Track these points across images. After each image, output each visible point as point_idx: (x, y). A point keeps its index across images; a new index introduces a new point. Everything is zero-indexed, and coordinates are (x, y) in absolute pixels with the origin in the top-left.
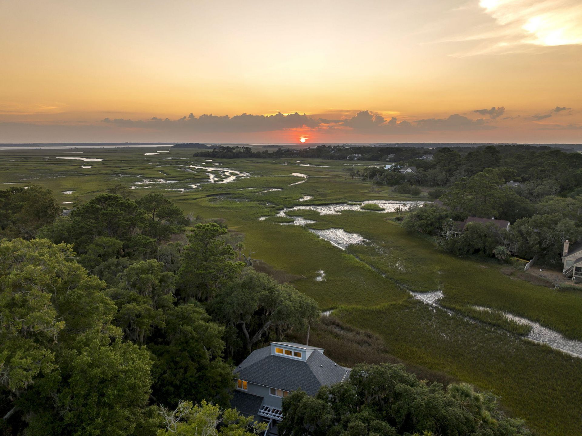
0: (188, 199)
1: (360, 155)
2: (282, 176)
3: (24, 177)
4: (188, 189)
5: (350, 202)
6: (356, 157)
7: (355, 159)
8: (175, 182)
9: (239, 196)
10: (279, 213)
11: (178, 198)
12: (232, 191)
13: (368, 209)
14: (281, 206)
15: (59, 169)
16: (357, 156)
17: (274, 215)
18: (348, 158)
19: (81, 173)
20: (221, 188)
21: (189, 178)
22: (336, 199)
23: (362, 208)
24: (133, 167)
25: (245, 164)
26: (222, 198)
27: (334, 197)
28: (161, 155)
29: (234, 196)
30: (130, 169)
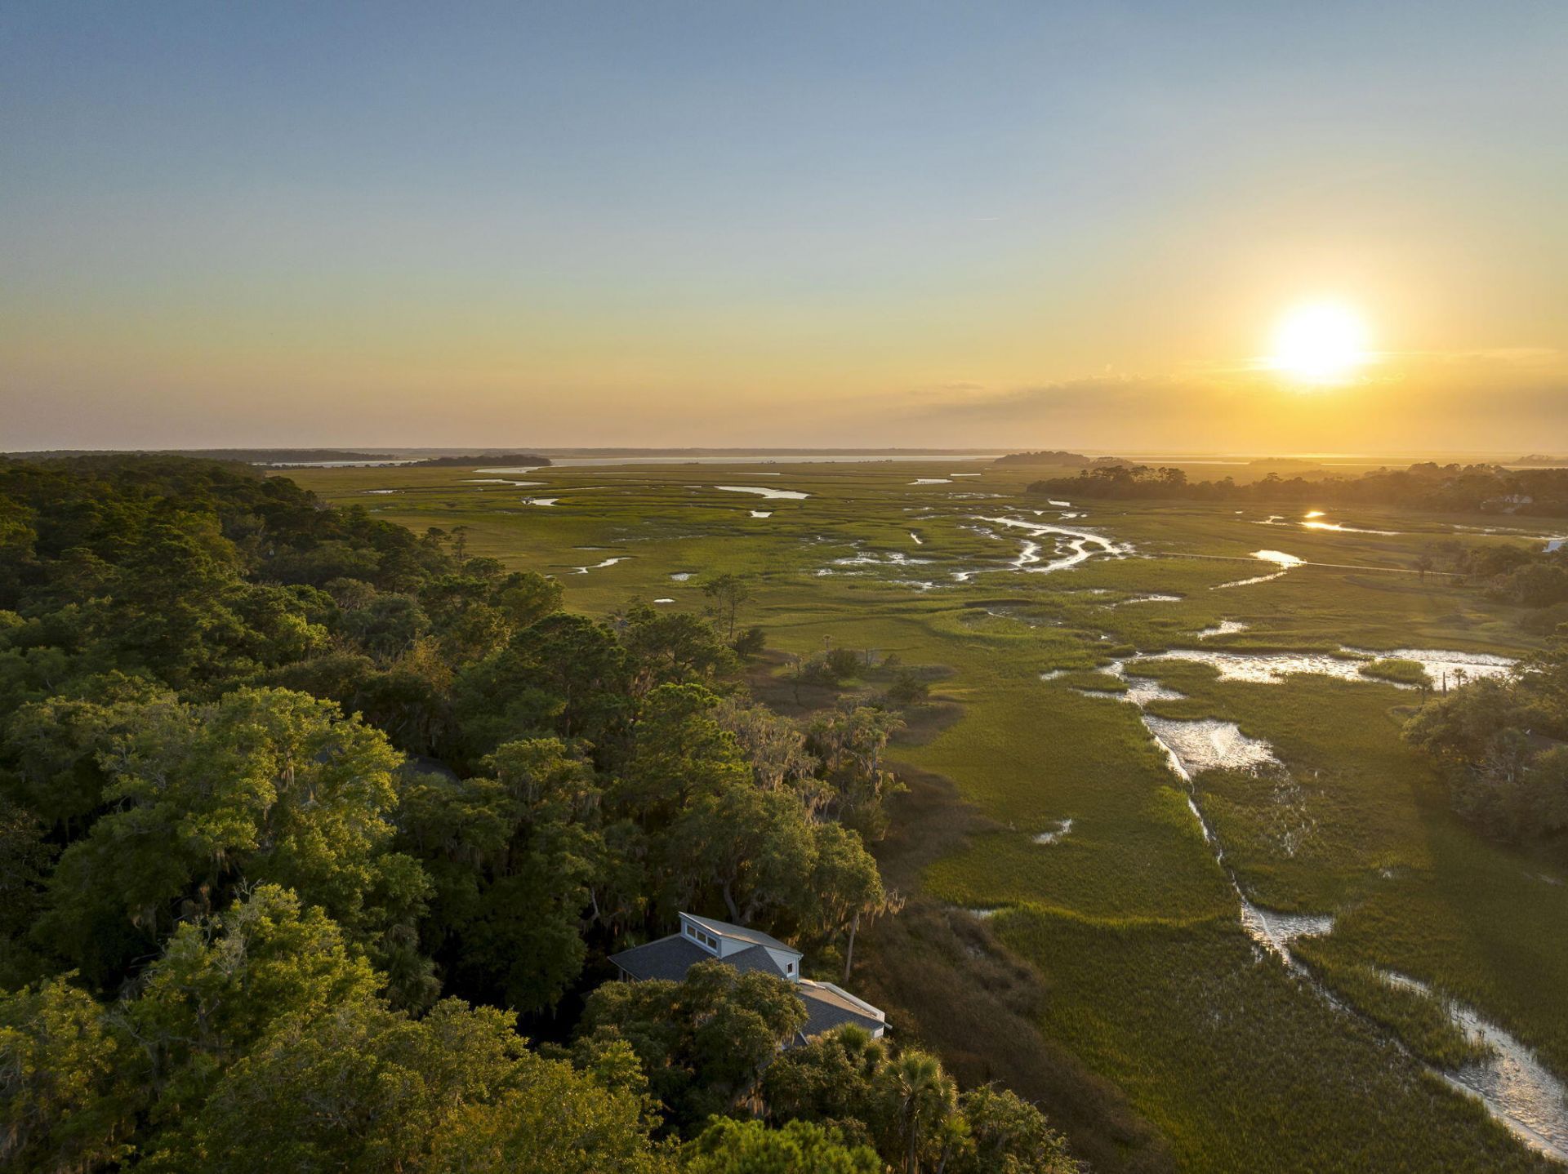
0: (916, 610)
1: (1527, 500)
2: (1218, 560)
3: (622, 535)
4: (942, 583)
5: (1343, 650)
6: (1513, 505)
7: (1509, 510)
8: (926, 562)
9: (1052, 609)
10: (1110, 664)
11: (895, 606)
12: (1040, 595)
13: (1377, 675)
14: (1130, 645)
15: (700, 518)
16: (1516, 501)
17: (1091, 669)
18: (1482, 508)
19: (738, 530)
20: (1021, 585)
21: (966, 554)
22: (1306, 639)
23: (1363, 672)
24: (859, 519)
25: (1150, 517)
26: (1005, 611)
27: (1306, 632)
28: (957, 487)
29: (1037, 609)
30: (850, 522)
